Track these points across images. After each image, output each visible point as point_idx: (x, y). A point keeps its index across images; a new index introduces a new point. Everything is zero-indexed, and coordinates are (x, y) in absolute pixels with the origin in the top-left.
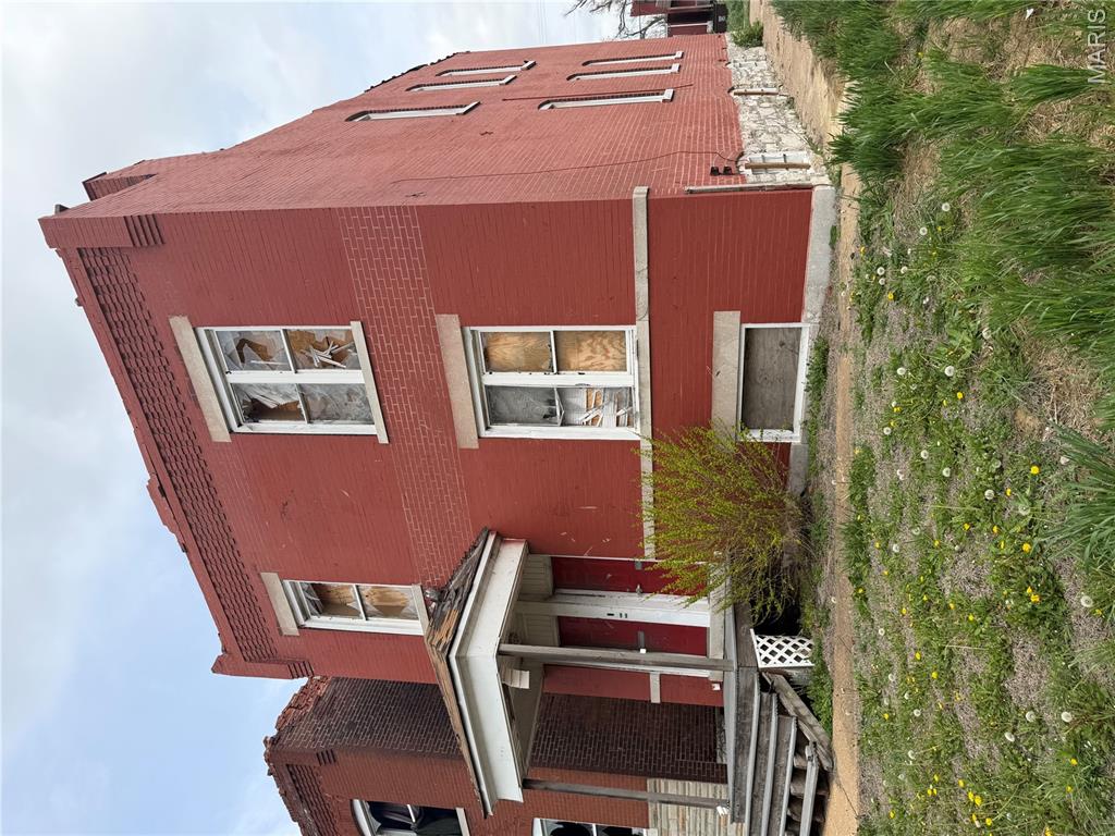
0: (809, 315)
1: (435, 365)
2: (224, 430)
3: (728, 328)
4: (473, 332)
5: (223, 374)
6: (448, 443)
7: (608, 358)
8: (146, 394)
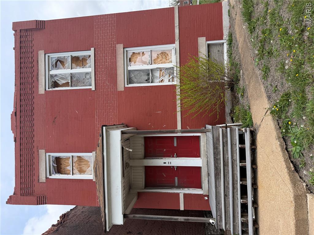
1: (114, 61)
2: (43, 90)
3: (202, 42)
4: (127, 51)
5: (49, 71)
6: (114, 90)
7: (167, 60)
8: (23, 76)
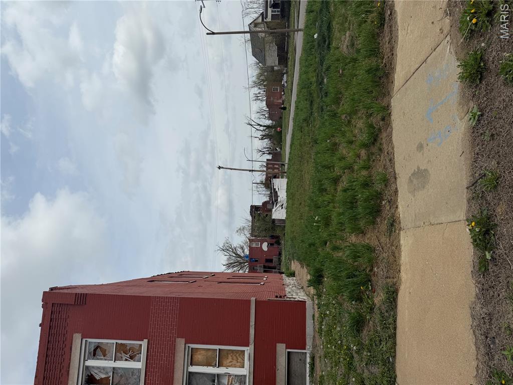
0: (308, 347)
1: (172, 360)
4: (189, 347)
5: (85, 361)
7: (238, 362)
8: (49, 367)
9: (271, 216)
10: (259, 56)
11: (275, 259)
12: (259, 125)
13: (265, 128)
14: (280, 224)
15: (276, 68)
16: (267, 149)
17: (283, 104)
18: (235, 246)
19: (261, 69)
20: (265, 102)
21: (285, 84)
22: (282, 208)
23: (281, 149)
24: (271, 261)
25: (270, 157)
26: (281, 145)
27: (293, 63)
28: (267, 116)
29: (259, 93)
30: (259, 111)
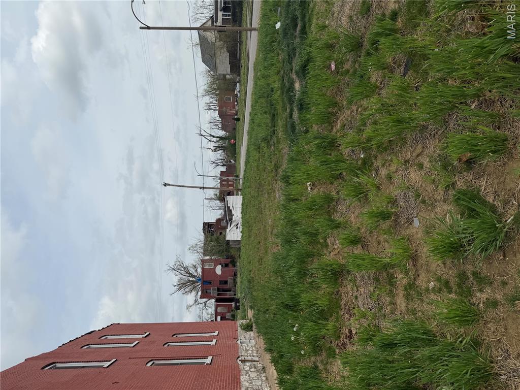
9: (225, 236)
10: (210, 63)
11: (230, 280)
12: (211, 136)
13: (218, 139)
14: (235, 245)
15: (228, 76)
16: (221, 161)
17: (237, 115)
18: (187, 264)
19: (212, 76)
20: (217, 112)
21: (239, 94)
22: (237, 228)
23: (235, 161)
24: (226, 282)
25: (224, 169)
26: (235, 157)
27: (246, 71)
28: (220, 126)
29: (211, 103)
30: (212, 121)
